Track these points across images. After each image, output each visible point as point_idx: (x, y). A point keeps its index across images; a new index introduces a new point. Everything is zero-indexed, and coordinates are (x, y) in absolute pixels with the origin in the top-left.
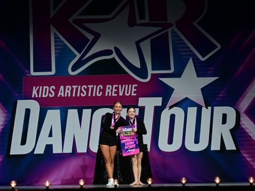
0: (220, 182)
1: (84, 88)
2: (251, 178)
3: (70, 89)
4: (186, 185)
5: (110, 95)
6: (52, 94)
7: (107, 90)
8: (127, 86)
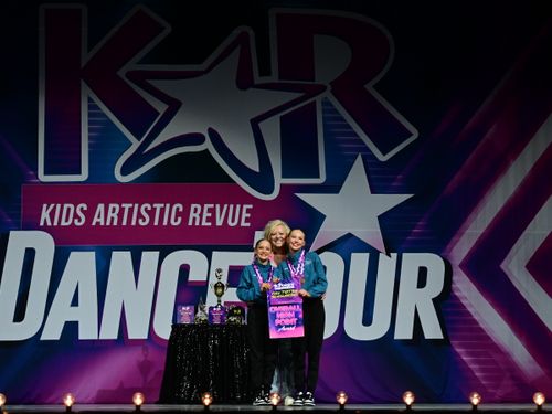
0: (414, 403)
1: (146, 208)
2: (475, 396)
3: (117, 211)
4: (347, 407)
5: (197, 224)
6: (80, 221)
7: (192, 215)
8: (231, 207)
